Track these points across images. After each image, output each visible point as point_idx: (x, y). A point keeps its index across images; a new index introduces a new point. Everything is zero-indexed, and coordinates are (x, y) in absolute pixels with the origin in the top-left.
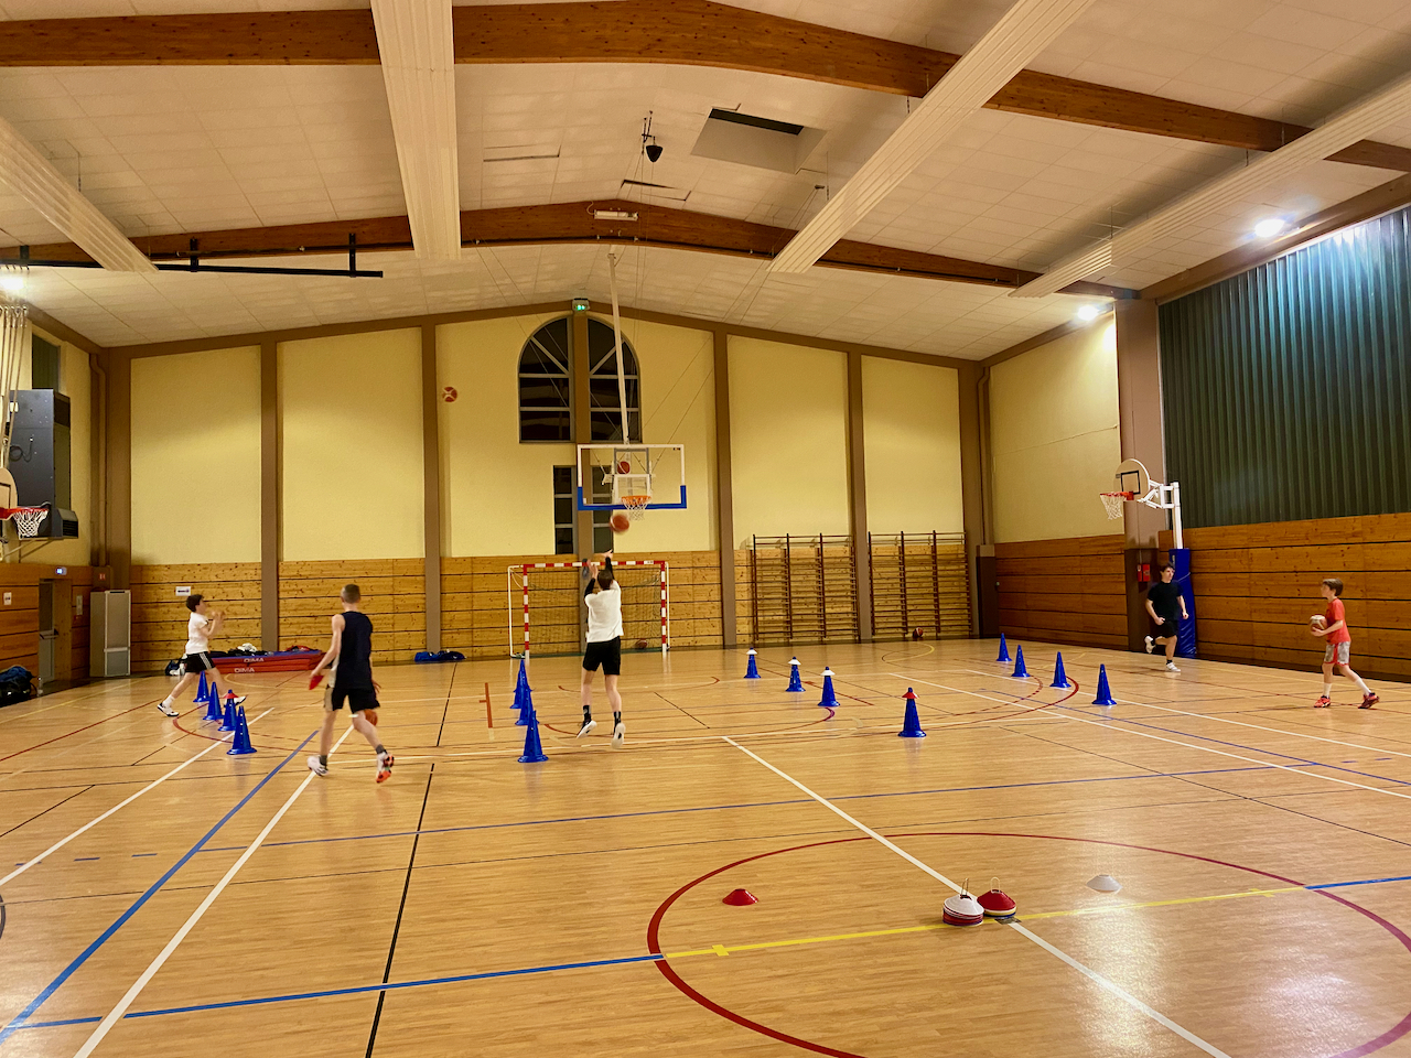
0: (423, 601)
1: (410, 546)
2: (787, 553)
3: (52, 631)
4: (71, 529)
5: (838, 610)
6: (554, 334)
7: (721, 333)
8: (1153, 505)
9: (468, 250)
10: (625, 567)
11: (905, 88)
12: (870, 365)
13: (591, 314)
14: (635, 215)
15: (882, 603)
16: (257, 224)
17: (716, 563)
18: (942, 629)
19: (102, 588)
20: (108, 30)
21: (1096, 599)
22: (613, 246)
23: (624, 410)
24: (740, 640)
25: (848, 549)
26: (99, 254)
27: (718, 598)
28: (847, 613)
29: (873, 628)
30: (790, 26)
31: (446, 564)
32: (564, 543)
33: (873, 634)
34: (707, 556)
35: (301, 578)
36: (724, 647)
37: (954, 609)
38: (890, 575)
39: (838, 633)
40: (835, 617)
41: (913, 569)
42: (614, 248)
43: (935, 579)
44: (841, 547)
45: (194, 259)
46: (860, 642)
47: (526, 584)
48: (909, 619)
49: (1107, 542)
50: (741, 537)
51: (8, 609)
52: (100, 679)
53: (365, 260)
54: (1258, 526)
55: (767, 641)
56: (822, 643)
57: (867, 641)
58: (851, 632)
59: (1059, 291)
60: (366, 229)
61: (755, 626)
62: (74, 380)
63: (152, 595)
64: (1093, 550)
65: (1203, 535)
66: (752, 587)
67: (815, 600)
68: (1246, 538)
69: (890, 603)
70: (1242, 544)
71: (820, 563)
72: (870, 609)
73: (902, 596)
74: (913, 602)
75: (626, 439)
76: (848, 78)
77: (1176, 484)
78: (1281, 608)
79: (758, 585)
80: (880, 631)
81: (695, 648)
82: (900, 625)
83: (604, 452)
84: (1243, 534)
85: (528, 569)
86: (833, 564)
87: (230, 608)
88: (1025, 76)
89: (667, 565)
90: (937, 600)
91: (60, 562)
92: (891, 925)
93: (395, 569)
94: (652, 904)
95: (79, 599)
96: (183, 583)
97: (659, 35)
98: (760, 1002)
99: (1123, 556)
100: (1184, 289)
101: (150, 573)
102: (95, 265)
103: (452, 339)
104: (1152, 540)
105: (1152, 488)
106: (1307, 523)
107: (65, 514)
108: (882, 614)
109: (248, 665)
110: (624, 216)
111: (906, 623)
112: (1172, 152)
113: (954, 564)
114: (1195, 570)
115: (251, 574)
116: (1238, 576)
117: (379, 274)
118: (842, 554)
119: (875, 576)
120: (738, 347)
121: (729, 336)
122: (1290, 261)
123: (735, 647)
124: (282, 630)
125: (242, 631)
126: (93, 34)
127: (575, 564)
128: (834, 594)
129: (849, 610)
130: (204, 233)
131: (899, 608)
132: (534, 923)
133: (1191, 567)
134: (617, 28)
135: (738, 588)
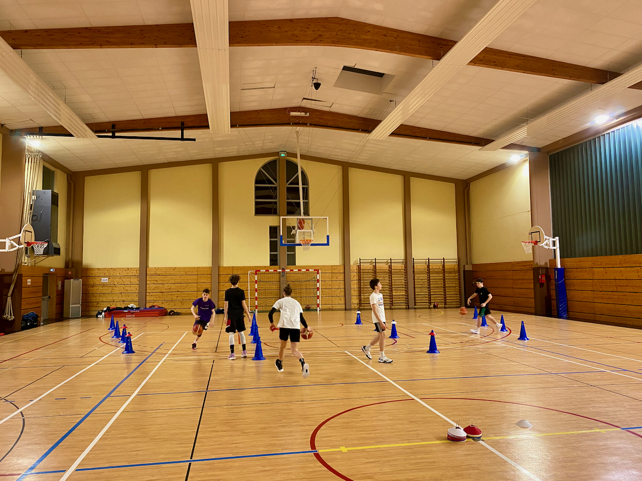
0: (210, 286)
1: (205, 261)
2: (375, 267)
3: (48, 297)
4: (57, 251)
5: (398, 294)
6: (271, 167)
7: (346, 166)
8: (546, 247)
9: (233, 129)
10: (301, 272)
11: (431, 56)
12: (414, 181)
13: (287, 158)
14: (308, 114)
15: (419, 291)
16: (141, 118)
17: (342, 271)
18: (447, 303)
19: (69, 278)
20: (79, 33)
21: (519, 291)
22: (298, 127)
23: (301, 201)
24: (353, 306)
25: (403, 265)
26: (72, 130)
27: (343, 287)
28: (403, 295)
29: (415, 303)
30: (379, 29)
31: (221, 269)
32: (274, 261)
33: (415, 305)
34: (339, 267)
35: (156, 275)
36: (346, 309)
37: (453, 294)
38: (423, 278)
39: (398, 304)
40: (397, 297)
41: (434, 275)
42: (298, 128)
43: (444, 280)
44: (400, 265)
45: (113, 133)
46: (408, 308)
47: (256, 279)
48: (432, 298)
49: (525, 264)
50: (354, 259)
51: (29, 287)
52: (68, 319)
53: (188, 133)
54: (597, 257)
55: (365, 307)
56: (391, 309)
57: (412, 308)
58: (404, 304)
59: (503, 148)
60: (188, 120)
61: (360, 300)
62: (60, 186)
63: (91, 282)
64: (518, 268)
65: (571, 262)
66: (359, 282)
67: (388, 289)
68: (591, 263)
69: (423, 291)
70: (589, 266)
71: (390, 272)
72: (413, 294)
73: (428, 288)
74: (433, 291)
75: (302, 214)
76: (405, 52)
77: (557, 238)
78: (608, 296)
79: (362, 281)
80: (418, 304)
81: (332, 310)
82: (428, 301)
83: (292, 220)
84: (589, 261)
85: (257, 272)
86: (396, 272)
87: (125, 288)
88: (487, 51)
89: (320, 271)
90: (445, 290)
91: (53, 266)
92: (423, 440)
93: (198, 272)
94: (312, 427)
95: (60, 282)
96: (104, 277)
97: (320, 33)
98: (362, 474)
99: (532, 271)
100: (562, 147)
101: (91, 272)
102: (71, 135)
103: (226, 169)
104: (546, 264)
105: (546, 239)
106: (620, 257)
107: (55, 245)
108: (419, 296)
109: (132, 313)
110: (303, 114)
111: (430, 300)
112: (555, 84)
113: (453, 273)
114: (567, 278)
115: (134, 273)
116: (588, 281)
117: (194, 140)
118: (401, 268)
119: (416, 278)
120: (353, 173)
121: (349, 168)
122: (611, 135)
123: (350, 309)
124: (147, 298)
125: (130, 298)
126: (72, 35)
127: (278, 271)
128: (396, 286)
129: (404, 294)
130: (118, 122)
131: (427, 293)
132: (259, 434)
133: (565, 276)
134: (302, 30)
135: (352, 282)
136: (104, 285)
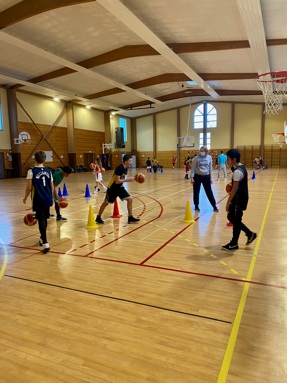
2: (245, 149)
4: (124, 147)
9: (165, 102)
14: (192, 92)
18: (281, 165)
31: (180, 151)
35: (159, 154)
37: (284, 161)
38: (269, 154)
43: (280, 155)
44: (258, 148)
45: (131, 108)
48: (273, 163)
50: (235, 146)
51: (117, 158)
53: (152, 105)
63: (140, 156)
67: (251, 159)
69: (269, 160)
71: (252, 151)
73: (271, 158)
74: (274, 160)
82: (270, 164)
85: (189, 152)
86: (256, 151)
90: (280, 159)
91: (125, 151)
96: (143, 155)
101: (139, 153)
103: (182, 110)
107: (123, 145)
110: (190, 92)
113: (285, 151)
115: (152, 153)
117: (154, 107)
121: (235, 104)
130: (132, 104)
136: (143, 157)
